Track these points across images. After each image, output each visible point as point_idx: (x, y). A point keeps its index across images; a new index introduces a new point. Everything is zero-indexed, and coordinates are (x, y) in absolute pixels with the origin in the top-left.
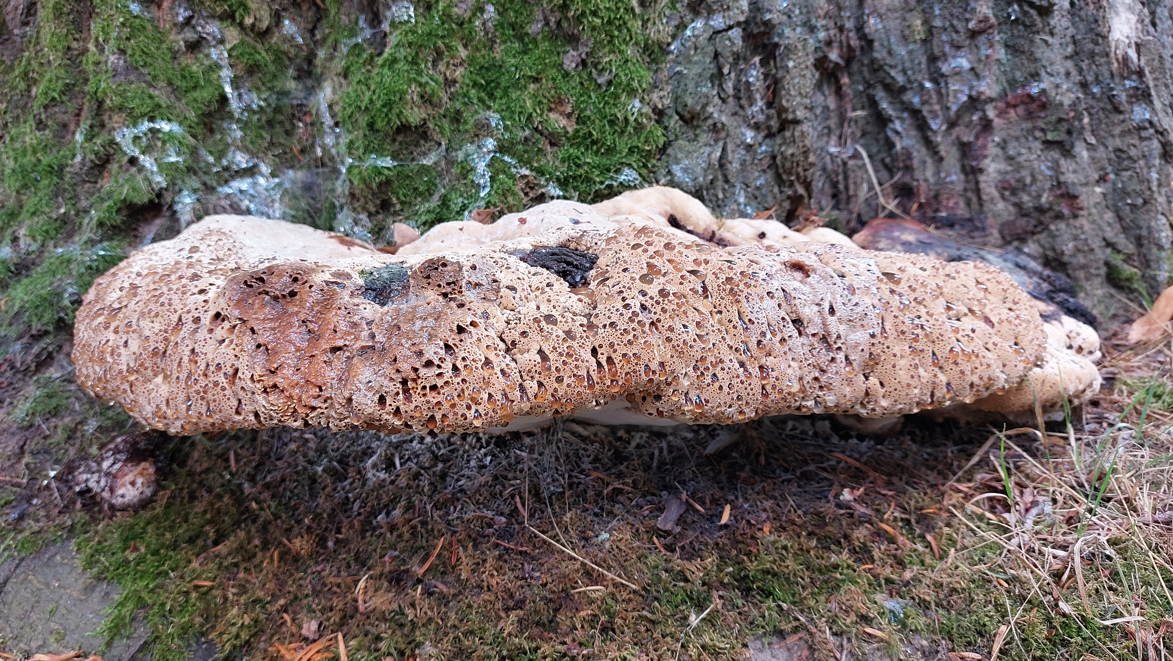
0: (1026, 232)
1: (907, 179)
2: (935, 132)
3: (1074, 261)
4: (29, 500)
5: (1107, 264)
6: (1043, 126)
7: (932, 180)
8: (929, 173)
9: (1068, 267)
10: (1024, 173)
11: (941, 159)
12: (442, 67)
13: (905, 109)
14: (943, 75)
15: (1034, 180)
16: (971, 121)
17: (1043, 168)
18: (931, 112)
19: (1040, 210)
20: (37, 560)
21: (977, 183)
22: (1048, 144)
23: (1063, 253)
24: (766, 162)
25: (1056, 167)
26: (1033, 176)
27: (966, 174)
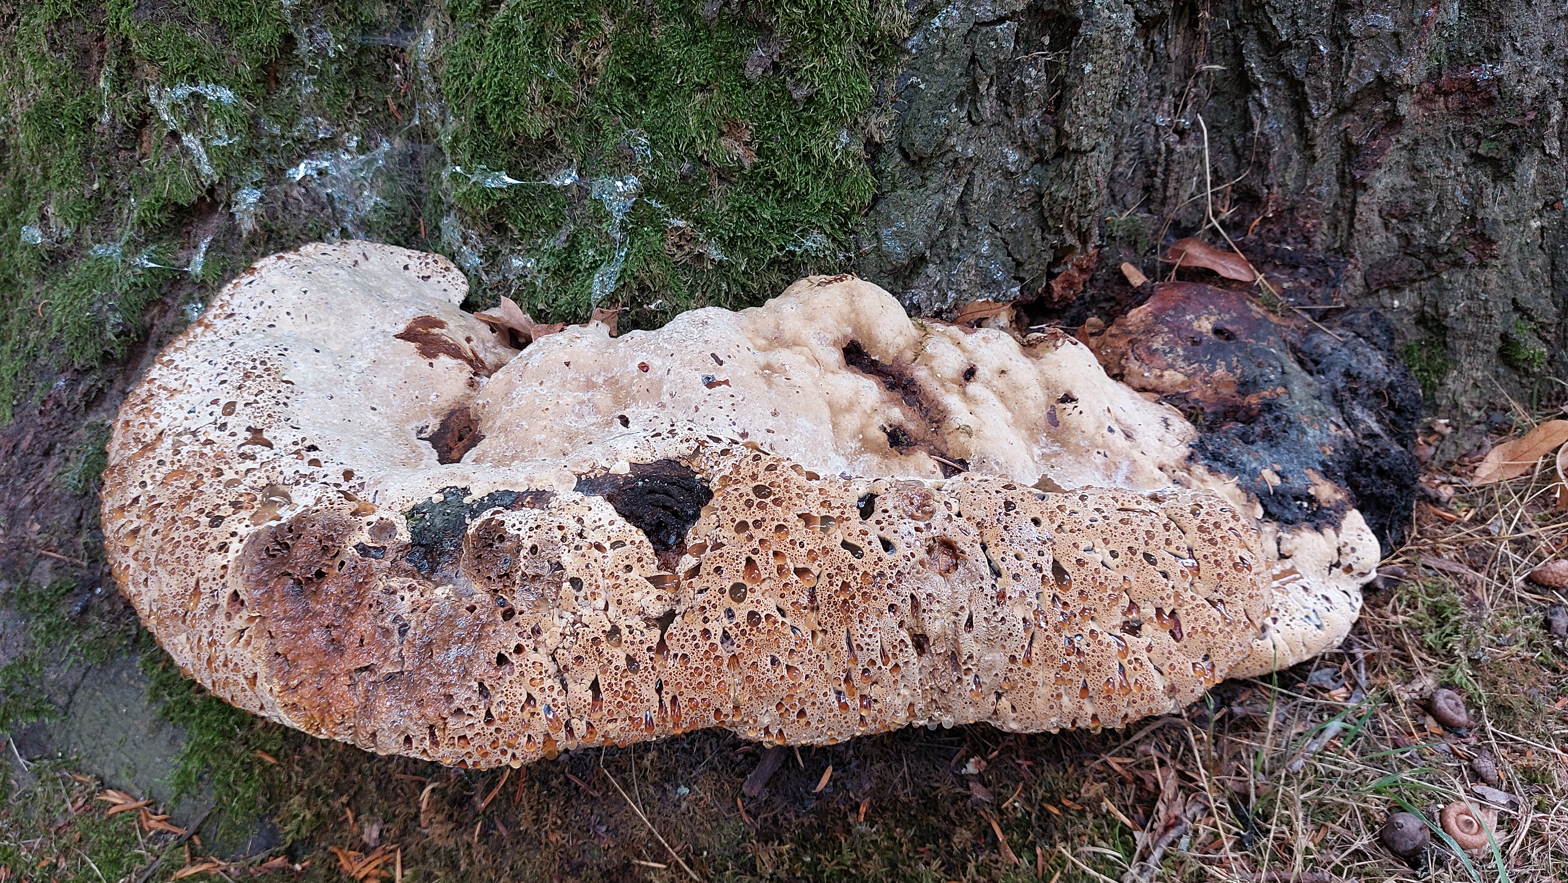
0: (1403, 280)
1: (1255, 182)
2: (1314, 120)
3: (1459, 327)
4: (92, 590)
5: (1504, 337)
6: (1480, 130)
7: (1292, 186)
8: (1290, 177)
9: (1449, 333)
10: (1429, 194)
11: (1313, 159)
12: (576, 51)
13: (1283, 75)
14: (1349, 36)
15: (1440, 205)
16: (1371, 112)
17: (1458, 193)
18: (1315, 88)
19: (1434, 252)
20: (102, 675)
21: (1354, 202)
22: (1477, 159)
23: (1446, 315)
24: (1028, 199)
25: (1476, 195)
26: (1440, 200)
27: (1343, 186)
